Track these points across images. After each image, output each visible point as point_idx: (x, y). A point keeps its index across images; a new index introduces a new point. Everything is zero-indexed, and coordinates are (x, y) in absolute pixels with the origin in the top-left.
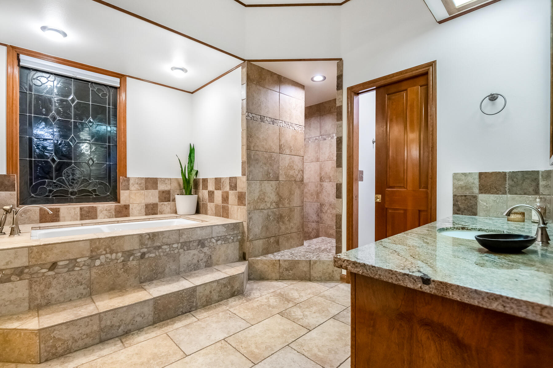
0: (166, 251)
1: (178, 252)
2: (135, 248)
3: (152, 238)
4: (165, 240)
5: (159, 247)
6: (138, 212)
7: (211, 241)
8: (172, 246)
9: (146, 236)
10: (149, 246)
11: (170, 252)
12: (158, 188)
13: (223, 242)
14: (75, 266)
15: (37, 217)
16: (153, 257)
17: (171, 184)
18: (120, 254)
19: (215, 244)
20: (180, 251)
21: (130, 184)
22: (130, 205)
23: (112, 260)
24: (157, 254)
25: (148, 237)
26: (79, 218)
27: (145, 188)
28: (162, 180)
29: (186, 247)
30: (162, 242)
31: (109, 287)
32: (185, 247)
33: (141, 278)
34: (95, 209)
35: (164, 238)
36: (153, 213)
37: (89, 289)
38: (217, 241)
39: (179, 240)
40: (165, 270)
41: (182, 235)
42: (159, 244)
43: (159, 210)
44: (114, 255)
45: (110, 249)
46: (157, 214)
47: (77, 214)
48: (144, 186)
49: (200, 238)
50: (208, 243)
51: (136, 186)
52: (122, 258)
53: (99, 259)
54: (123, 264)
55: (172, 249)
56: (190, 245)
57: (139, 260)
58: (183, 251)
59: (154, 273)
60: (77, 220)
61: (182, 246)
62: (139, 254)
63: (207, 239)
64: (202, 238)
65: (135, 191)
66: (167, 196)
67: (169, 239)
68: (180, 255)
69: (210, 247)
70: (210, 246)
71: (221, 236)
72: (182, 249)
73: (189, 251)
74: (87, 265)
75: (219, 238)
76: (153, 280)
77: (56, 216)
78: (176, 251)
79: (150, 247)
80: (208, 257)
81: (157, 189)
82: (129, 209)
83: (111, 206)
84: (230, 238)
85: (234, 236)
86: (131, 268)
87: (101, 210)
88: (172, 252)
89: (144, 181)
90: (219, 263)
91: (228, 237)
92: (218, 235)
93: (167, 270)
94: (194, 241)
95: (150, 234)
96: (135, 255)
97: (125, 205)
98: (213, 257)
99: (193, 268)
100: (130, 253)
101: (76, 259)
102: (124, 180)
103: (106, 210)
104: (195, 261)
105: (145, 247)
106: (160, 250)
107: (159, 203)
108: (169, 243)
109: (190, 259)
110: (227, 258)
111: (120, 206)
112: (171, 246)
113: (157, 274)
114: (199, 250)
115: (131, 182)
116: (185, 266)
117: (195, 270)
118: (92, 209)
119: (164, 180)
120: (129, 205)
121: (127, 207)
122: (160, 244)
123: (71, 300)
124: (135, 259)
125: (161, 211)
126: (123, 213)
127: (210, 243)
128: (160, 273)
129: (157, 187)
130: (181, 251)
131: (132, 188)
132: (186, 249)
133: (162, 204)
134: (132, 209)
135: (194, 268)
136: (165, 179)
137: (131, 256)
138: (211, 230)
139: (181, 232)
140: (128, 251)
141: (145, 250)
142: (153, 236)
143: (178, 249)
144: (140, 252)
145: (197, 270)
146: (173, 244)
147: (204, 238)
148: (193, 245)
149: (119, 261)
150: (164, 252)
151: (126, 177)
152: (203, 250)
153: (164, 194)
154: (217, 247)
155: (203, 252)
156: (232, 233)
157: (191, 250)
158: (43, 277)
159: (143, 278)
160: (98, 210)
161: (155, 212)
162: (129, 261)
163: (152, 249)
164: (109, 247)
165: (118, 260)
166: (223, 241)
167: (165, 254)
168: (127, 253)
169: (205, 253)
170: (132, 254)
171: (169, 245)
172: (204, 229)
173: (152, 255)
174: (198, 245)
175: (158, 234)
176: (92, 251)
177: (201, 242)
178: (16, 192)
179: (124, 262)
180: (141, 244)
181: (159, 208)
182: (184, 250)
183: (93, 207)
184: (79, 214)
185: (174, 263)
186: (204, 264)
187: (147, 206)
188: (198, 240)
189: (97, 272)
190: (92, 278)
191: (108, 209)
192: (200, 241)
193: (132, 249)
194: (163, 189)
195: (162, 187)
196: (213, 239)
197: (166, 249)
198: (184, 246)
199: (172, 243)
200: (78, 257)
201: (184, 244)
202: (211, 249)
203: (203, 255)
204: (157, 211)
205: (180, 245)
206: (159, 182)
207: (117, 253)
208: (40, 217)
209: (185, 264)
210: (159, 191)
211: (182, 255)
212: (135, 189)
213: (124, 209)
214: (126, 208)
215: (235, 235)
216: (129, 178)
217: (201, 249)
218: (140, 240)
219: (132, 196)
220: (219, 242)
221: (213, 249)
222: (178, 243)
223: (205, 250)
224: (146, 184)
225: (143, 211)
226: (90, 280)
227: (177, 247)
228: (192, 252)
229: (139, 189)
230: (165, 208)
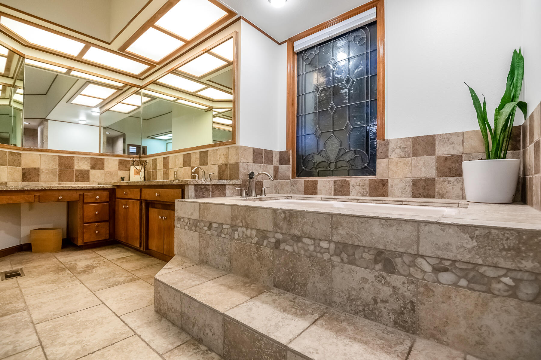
0: (309, 250)
1: (330, 259)
2: (269, 230)
3: (288, 218)
4: (307, 229)
5: (298, 239)
6: (400, 191)
7: (413, 264)
8: (319, 244)
9: (280, 213)
10: (284, 231)
11: (315, 254)
12: (437, 152)
13: (463, 282)
14: (221, 232)
15: (302, 188)
16: (289, 252)
17: (463, 142)
18: (254, 232)
19: (430, 276)
20: (333, 258)
21: (390, 149)
22: (390, 180)
23: (247, 237)
24: (296, 249)
25: (283, 215)
26: (333, 193)
27: (413, 153)
28: (445, 137)
29: (346, 256)
30: (303, 231)
31: (244, 271)
32: (343, 253)
33: (274, 279)
34: (347, 182)
35: (305, 223)
36: (425, 194)
37: (229, 263)
38: (437, 270)
39: (332, 236)
40: (306, 284)
41: (336, 228)
42: (297, 232)
43: (437, 190)
44: (249, 230)
45: (246, 222)
46: (434, 197)
47: (331, 188)
48: (411, 152)
49: (381, 247)
50: (406, 267)
51: (398, 151)
52: (256, 239)
53: (237, 230)
54: (257, 246)
55: (318, 249)
56: (354, 255)
57: (272, 248)
58: (339, 261)
59: (291, 280)
60: (331, 194)
61: (338, 251)
62: (273, 240)
63: (401, 255)
64: (385, 246)
65: (396, 160)
66: (453, 165)
67: (313, 228)
68: (333, 267)
69: (411, 280)
70: (410, 275)
71: (454, 261)
72: (337, 256)
73: (353, 267)
74: (229, 234)
75: (447, 263)
76: (289, 291)
77: (315, 189)
78: (326, 256)
79: (286, 234)
80: (405, 304)
81: (434, 154)
82: (387, 185)
83: (364, 180)
84: (497, 279)
85: (519, 275)
86: (264, 257)
87: (354, 184)
88: (319, 254)
89: (410, 143)
90: (445, 339)
91: (491, 273)
92: (440, 253)
93: (310, 286)
94: (364, 247)
95: (287, 212)
96: (269, 240)
97: (382, 180)
98: (422, 312)
99: (361, 308)
100: (264, 234)
101: (222, 224)
102: (381, 145)
103: (359, 185)
104: (367, 296)
105: (279, 231)
106: (300, 244)
107: (437, 178)
108: (313, 237)
109: (354, 284)
110: (477, 338)
111: (375, 181)
112: (317, 241)
113: (295, 285)
114: (377, 274)
115: (391, 146)
116: (342, 294)
117: (366, 317)
118: (345, 183)
119: (447, 138)
120: (387, 180)
121: (384, 183)
122: (299, 233)
123: (219, 268)
124: (269, 246)
125: (440, 192)
126: (379, 190)
127: (412, 269)
128: (298, 284)
129: (434, 150)
130: (336, 259)
131: (392, 155)
132: (345, 260)
133: (445, 181)
134: (392, 186)
135: (364, 310)
136: (451, 134)
137: (265, 239)
138: (415, 233)
139: (334, 219)
140: (263, 231)
141: (280, 236)
142: (289, 217)
143: (329, 253)
144: (274, 237)
145: (371, 319)
146: (320, 240)
147: (392, 248)
148: (362, 257)
149: (254, 241)
150: (306, 251)
151: (384, 140)
152: (388, 278)
153: (448, 163)
154: (439, 290)
155: (388, 284)
156: (508, 264)
157: (357, 266)
158: (205, 235)
159: (277, 280)
160: (351, 185)
161: (430, 193)
162: (262, 245)
163: (289, 238)
164: (245, 219)
165: (252, 239)
166: (465, 277)
167: (307, 254)
168: (261, 233)
169: (394, 287)
170: (266, 238)
171: (314, 239)
172: (390, 226)
173: (289, 248)
174: (376, 262)
175: (297, 214)
176: (232, 220)
177: (383, 255)
178: (290, 166)
179: (258, 244)
180: (275, 226)
181: (438, 187)
182: (342, 260)
183: (345, 180)
184: (333, 189)
185: (322, 277)
186: (393, 317)
187: (415, 183)
188: (375, 249)
189: (235, 246)
190: (232, 252)
191: (361, 184)
192: (380, 253)
193: (266, 229)
194: (446, 153)
195: (442, 150)
196: (420, 260)
197: (309, 245)
198: (341, 252)
199: (318, 237)
200: (224, 223)
201: (341, 247)
202: (412, 287)
203: (387, 291)
204: (434, 193)
205: (333, 246)
206: (437, 142)
207: (252, 229)
208: (304, 189)
209: (343, 292)
210: (438, 158)
211: (337, 269)
212: (396, 156)
213: (381, 185)
214: (384, 185)
215: (526, 276)
216: (388, 141)
217: (384, 274)
218: (274, 219)
219: (391, 167)
220: (446, 277)
221: (422, 289)
222: (330, 242)
223: (396, 280)
224: (413, 147)
225: (409, 189)
226: (230, 253)
227: (328, 249)
228: (361, 273)
229: (403, 155)
230: (451, 187)
